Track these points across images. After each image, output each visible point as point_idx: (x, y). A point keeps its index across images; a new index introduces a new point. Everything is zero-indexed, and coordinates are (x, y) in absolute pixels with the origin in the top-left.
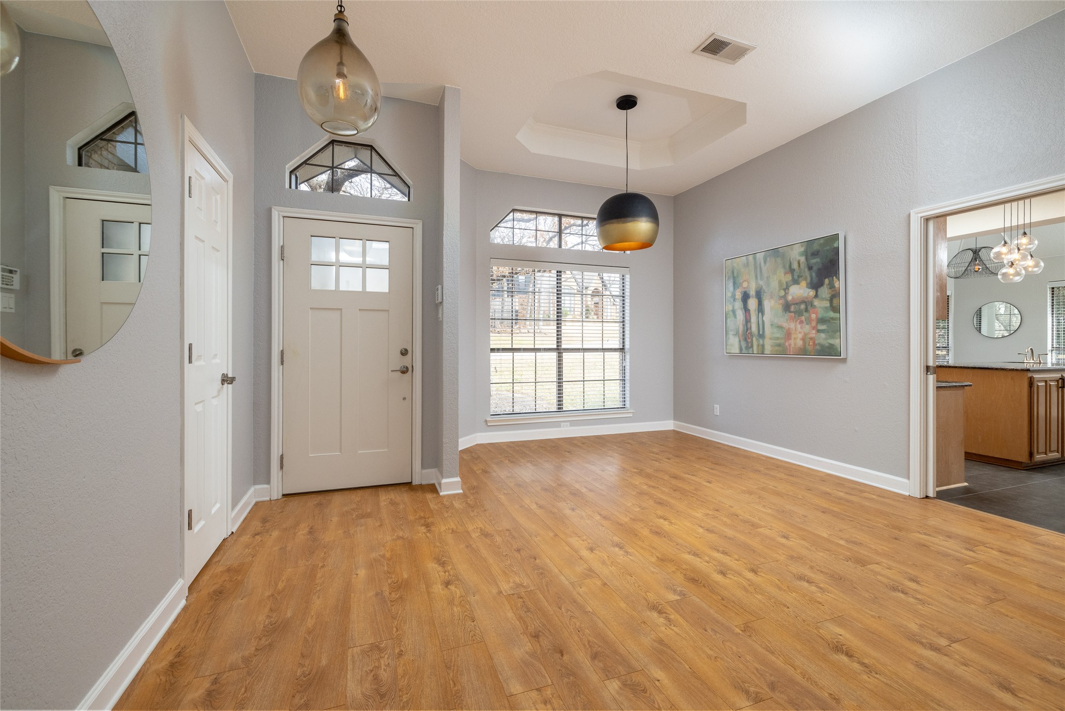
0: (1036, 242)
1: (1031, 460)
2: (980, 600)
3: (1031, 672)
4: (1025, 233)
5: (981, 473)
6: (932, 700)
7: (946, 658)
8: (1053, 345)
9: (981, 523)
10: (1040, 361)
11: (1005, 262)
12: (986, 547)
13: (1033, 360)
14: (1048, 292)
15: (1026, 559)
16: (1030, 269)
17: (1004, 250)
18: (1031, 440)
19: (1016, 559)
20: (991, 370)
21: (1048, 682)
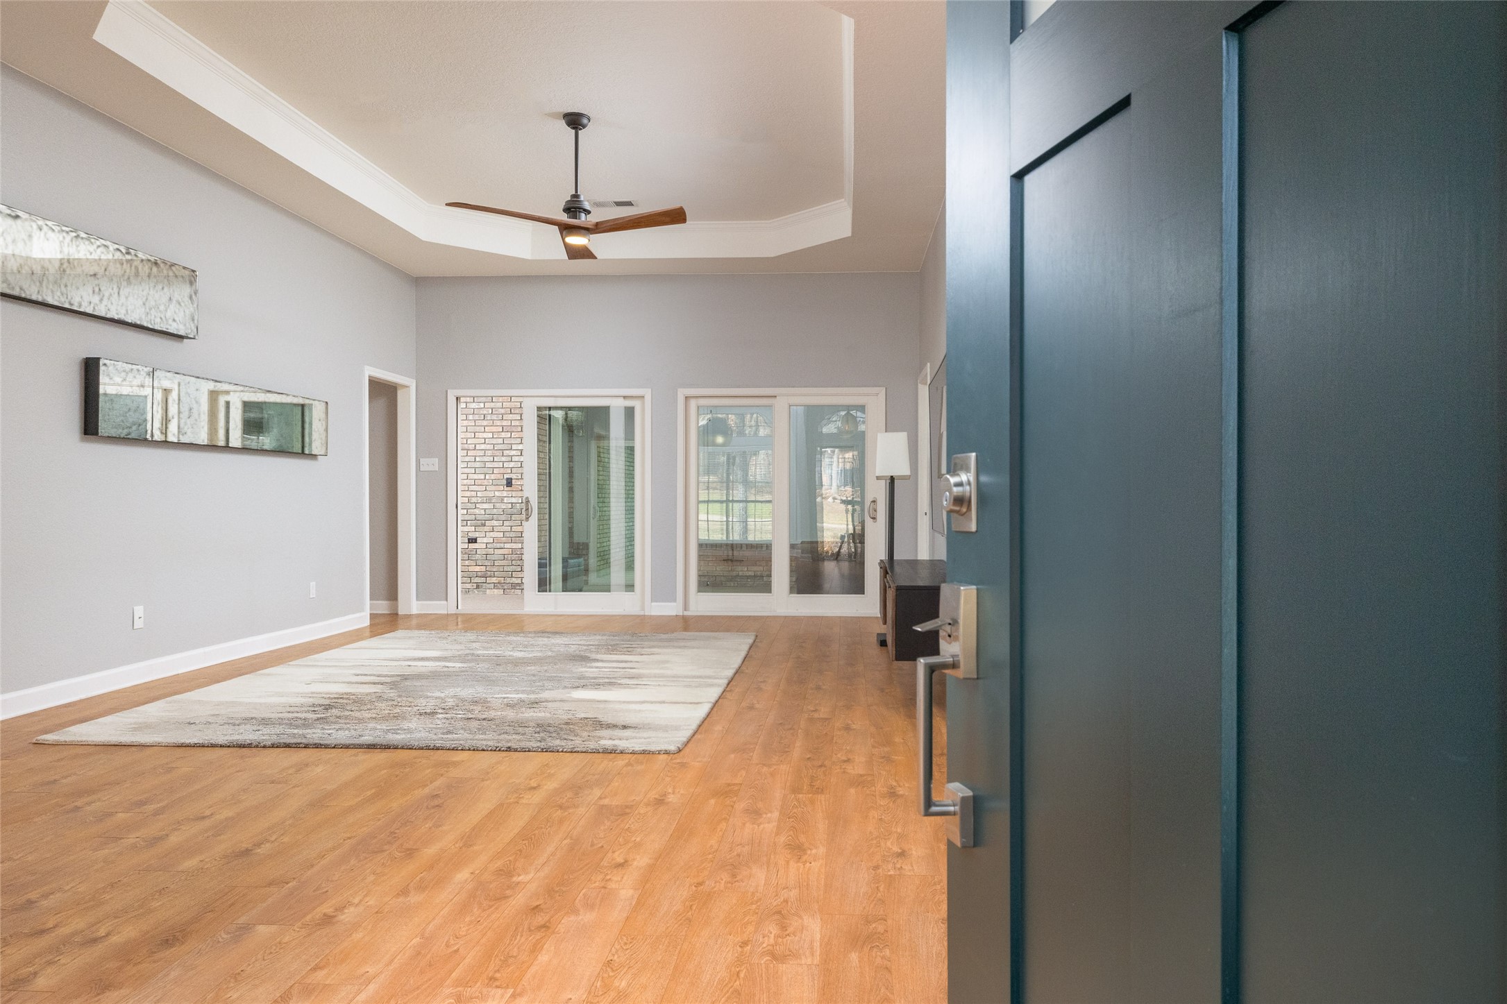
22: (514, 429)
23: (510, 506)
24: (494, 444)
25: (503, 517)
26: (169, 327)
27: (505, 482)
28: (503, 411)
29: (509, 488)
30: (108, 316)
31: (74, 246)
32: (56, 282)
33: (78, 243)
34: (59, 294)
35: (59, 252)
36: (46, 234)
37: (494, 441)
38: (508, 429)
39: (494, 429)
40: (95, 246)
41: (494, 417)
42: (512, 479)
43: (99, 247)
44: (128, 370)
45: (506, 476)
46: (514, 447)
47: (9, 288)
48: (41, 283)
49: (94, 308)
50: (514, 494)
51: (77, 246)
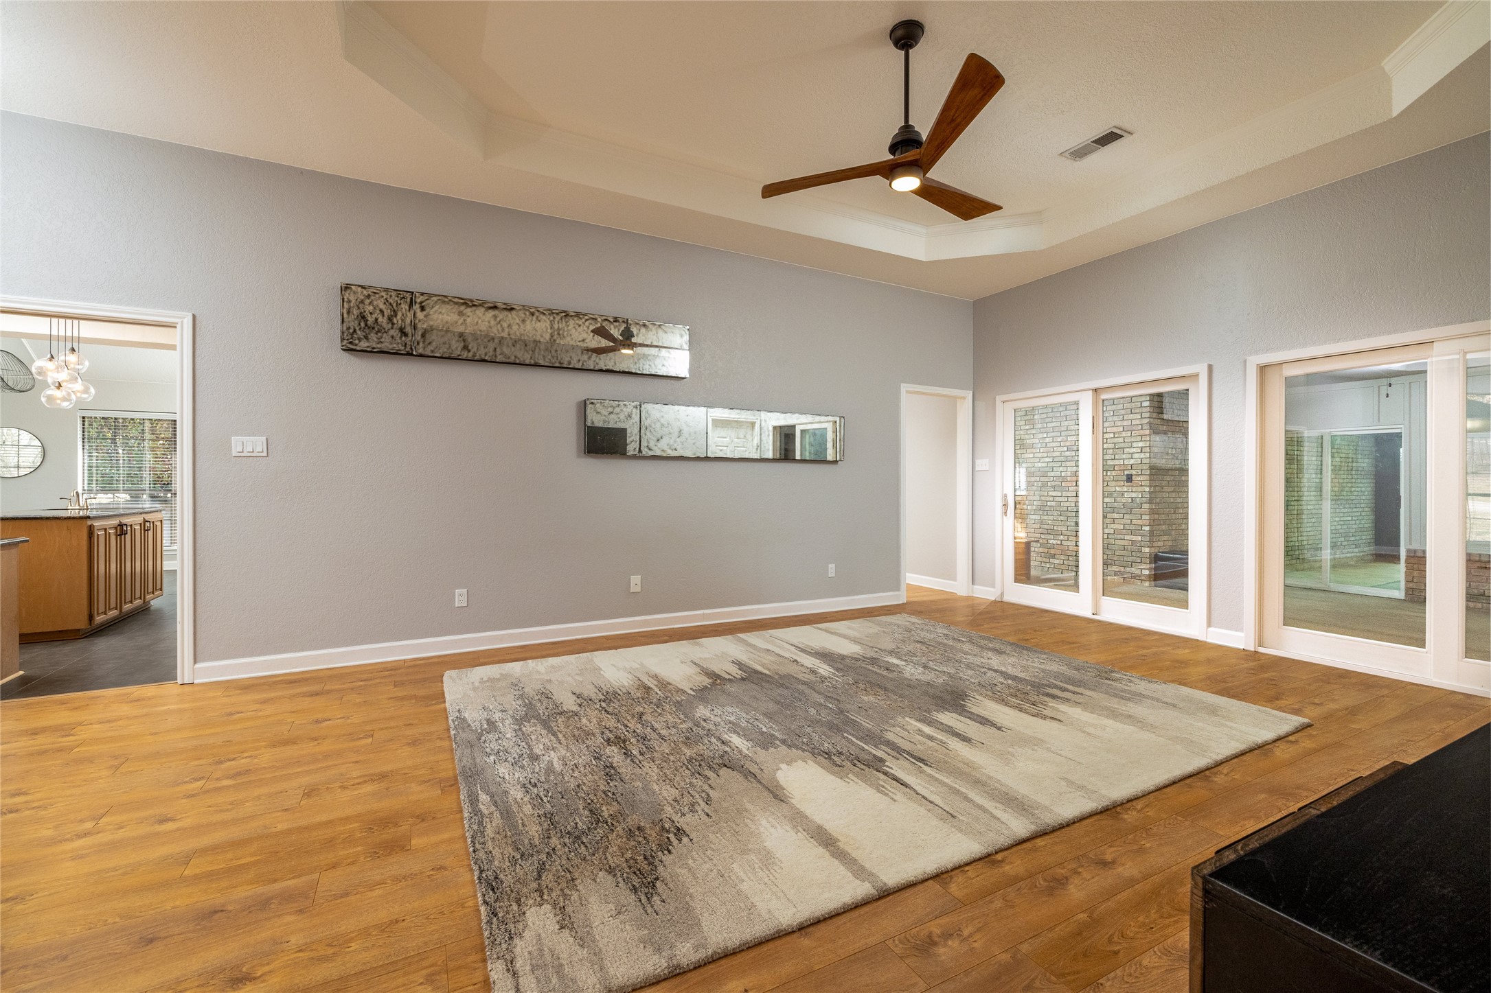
0: (87, 363)
1: (90, 625)
2: (104, 773)
3: (178, 797)
4: (73, 350)
5: (33, 655)
6: (106, 873)
7: (100, 835)
8: (84, 487)
9: (65, 705)
10: (87, 506)
11: (50, 381)
12: (84, 725)
13: (79, 505)
14: (79, 422)
15: (128, 718)
16: (79, 395)
17: (50, 365)
18: (91, 600)
19: (120, 723)
20: (39, 521)
21: (193, 796)
22: (1134, 428)
23: (1130, 500)
24: (1115, 443)
25: (1123, 511)
26: (659, 371)
27: (1125, 478)
28: (1123, 412)
29: (1129, 484)
30: (597, 368)
31: (564, 323)
32: (547, 349)
33: (567, 320)
34: (549, 357)
35: (549, 328)
36: (537, 317)
37: (1115, 440)
38: (1129, 428)
39: (1115, 429)
40: (583, 320)
41: (1115, 418)
42: (1132, 475)
43: (587, 320)
44: (614, 405)
45: (1126, 473)
46: (1134, 445)
47: (505, 358)
48: (533, 351)
49: (583, 364)
50: (1134, 489)
51: (566, 322)
